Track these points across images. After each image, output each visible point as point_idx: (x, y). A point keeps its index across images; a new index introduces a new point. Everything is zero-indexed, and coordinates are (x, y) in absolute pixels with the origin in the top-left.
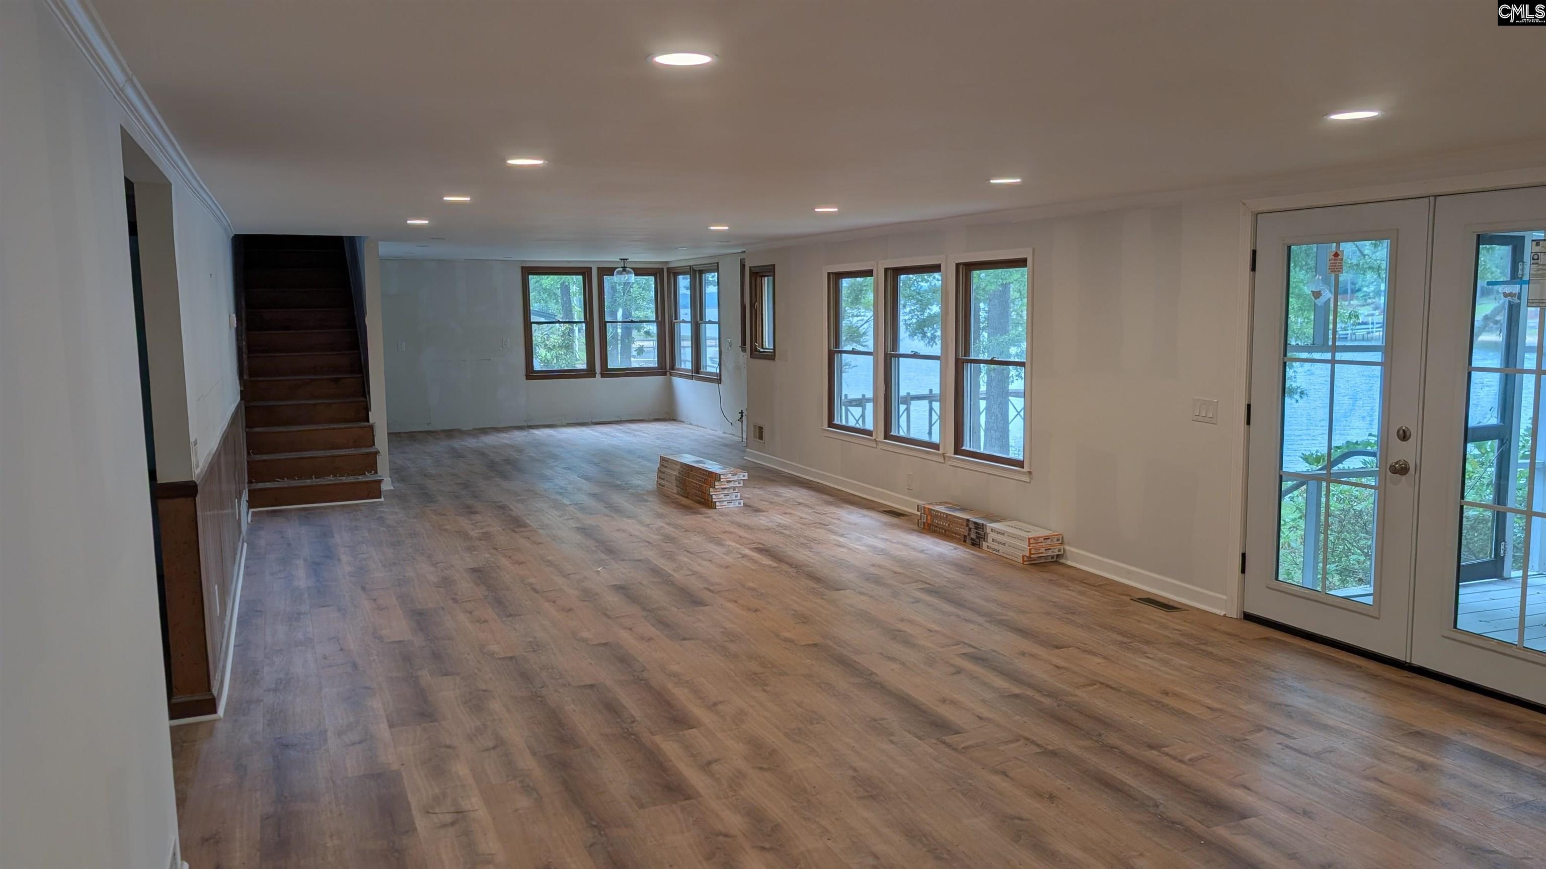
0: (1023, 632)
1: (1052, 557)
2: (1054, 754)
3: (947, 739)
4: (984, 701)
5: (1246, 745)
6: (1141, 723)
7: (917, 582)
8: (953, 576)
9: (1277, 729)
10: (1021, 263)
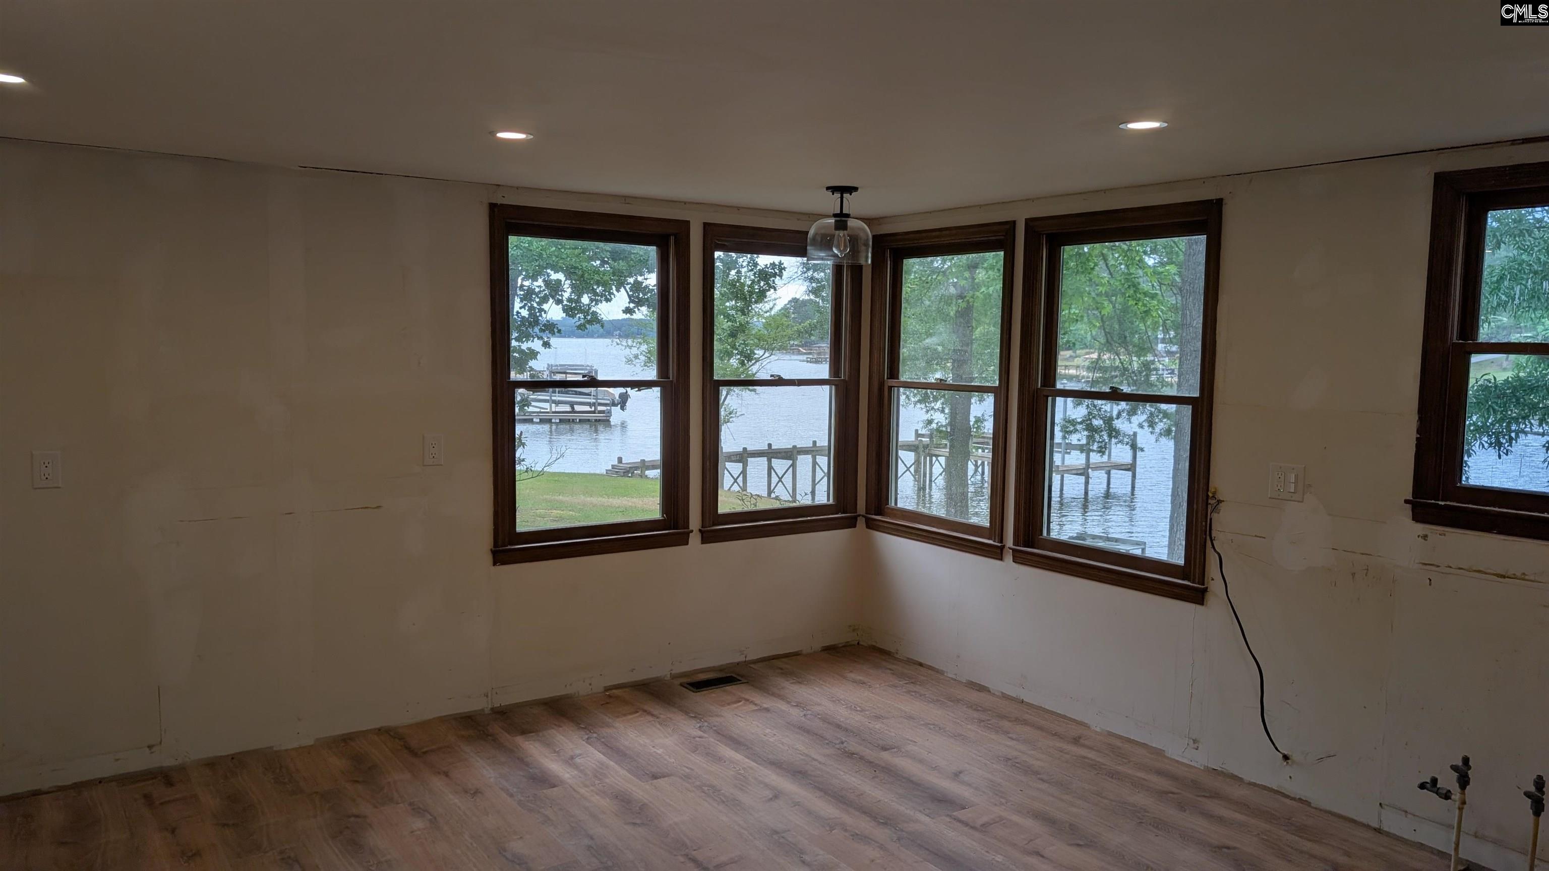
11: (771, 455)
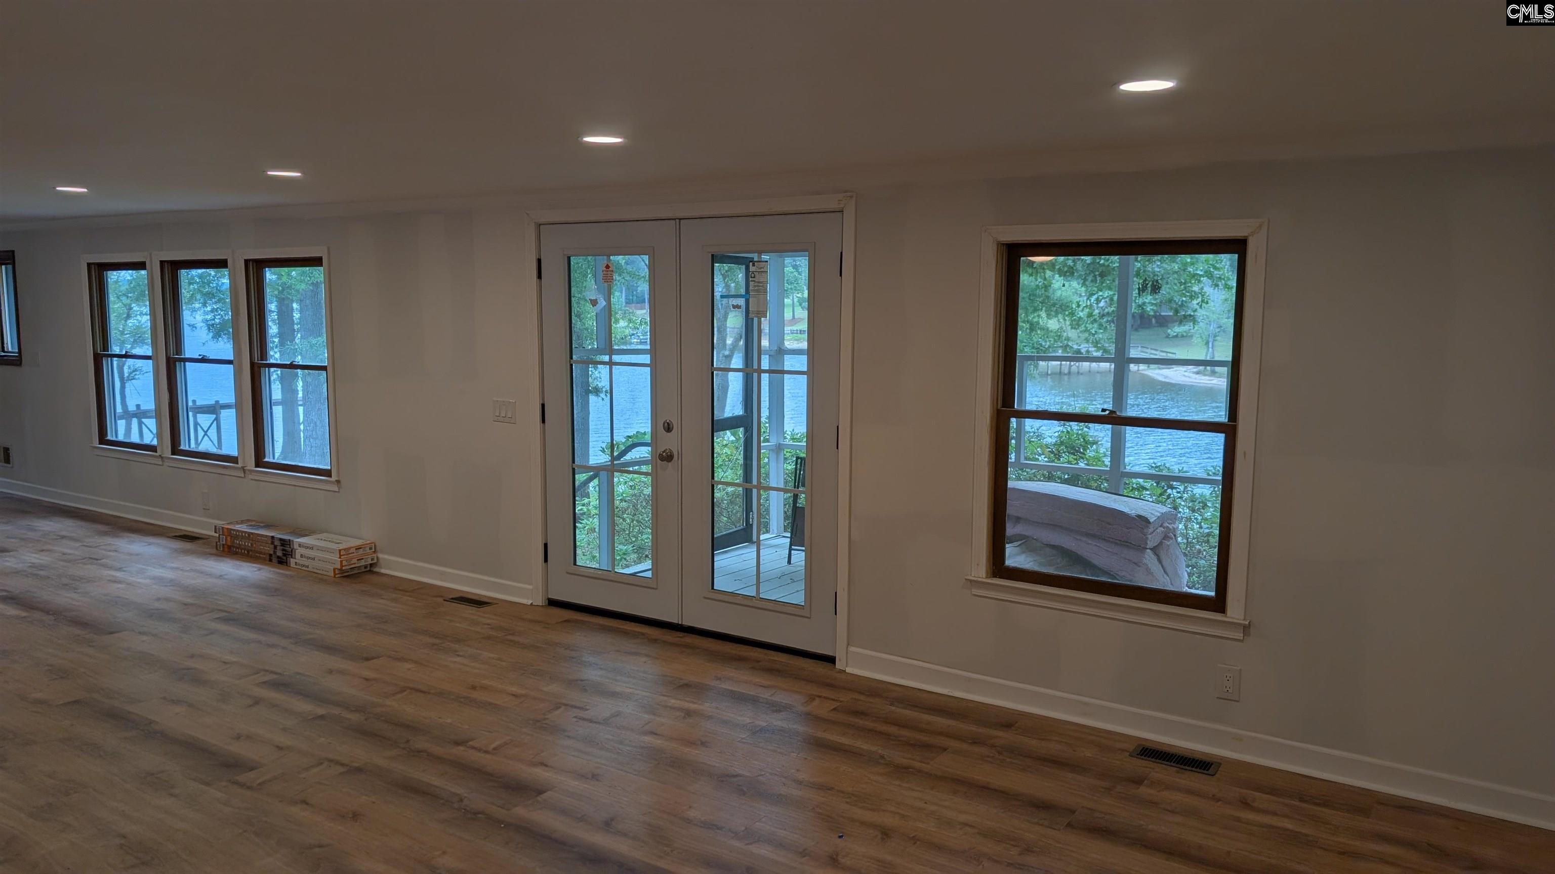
0: (330, 649)
1: (366, 567)
2: (359, 770)
3: (242, 778)
4: (284, 730)
5: (546, 724)
6: (449, 722)
7: (212, 611)
8: (255, 600)
9: (573, 703)
10: (316, 262)
11: (196, 410)
